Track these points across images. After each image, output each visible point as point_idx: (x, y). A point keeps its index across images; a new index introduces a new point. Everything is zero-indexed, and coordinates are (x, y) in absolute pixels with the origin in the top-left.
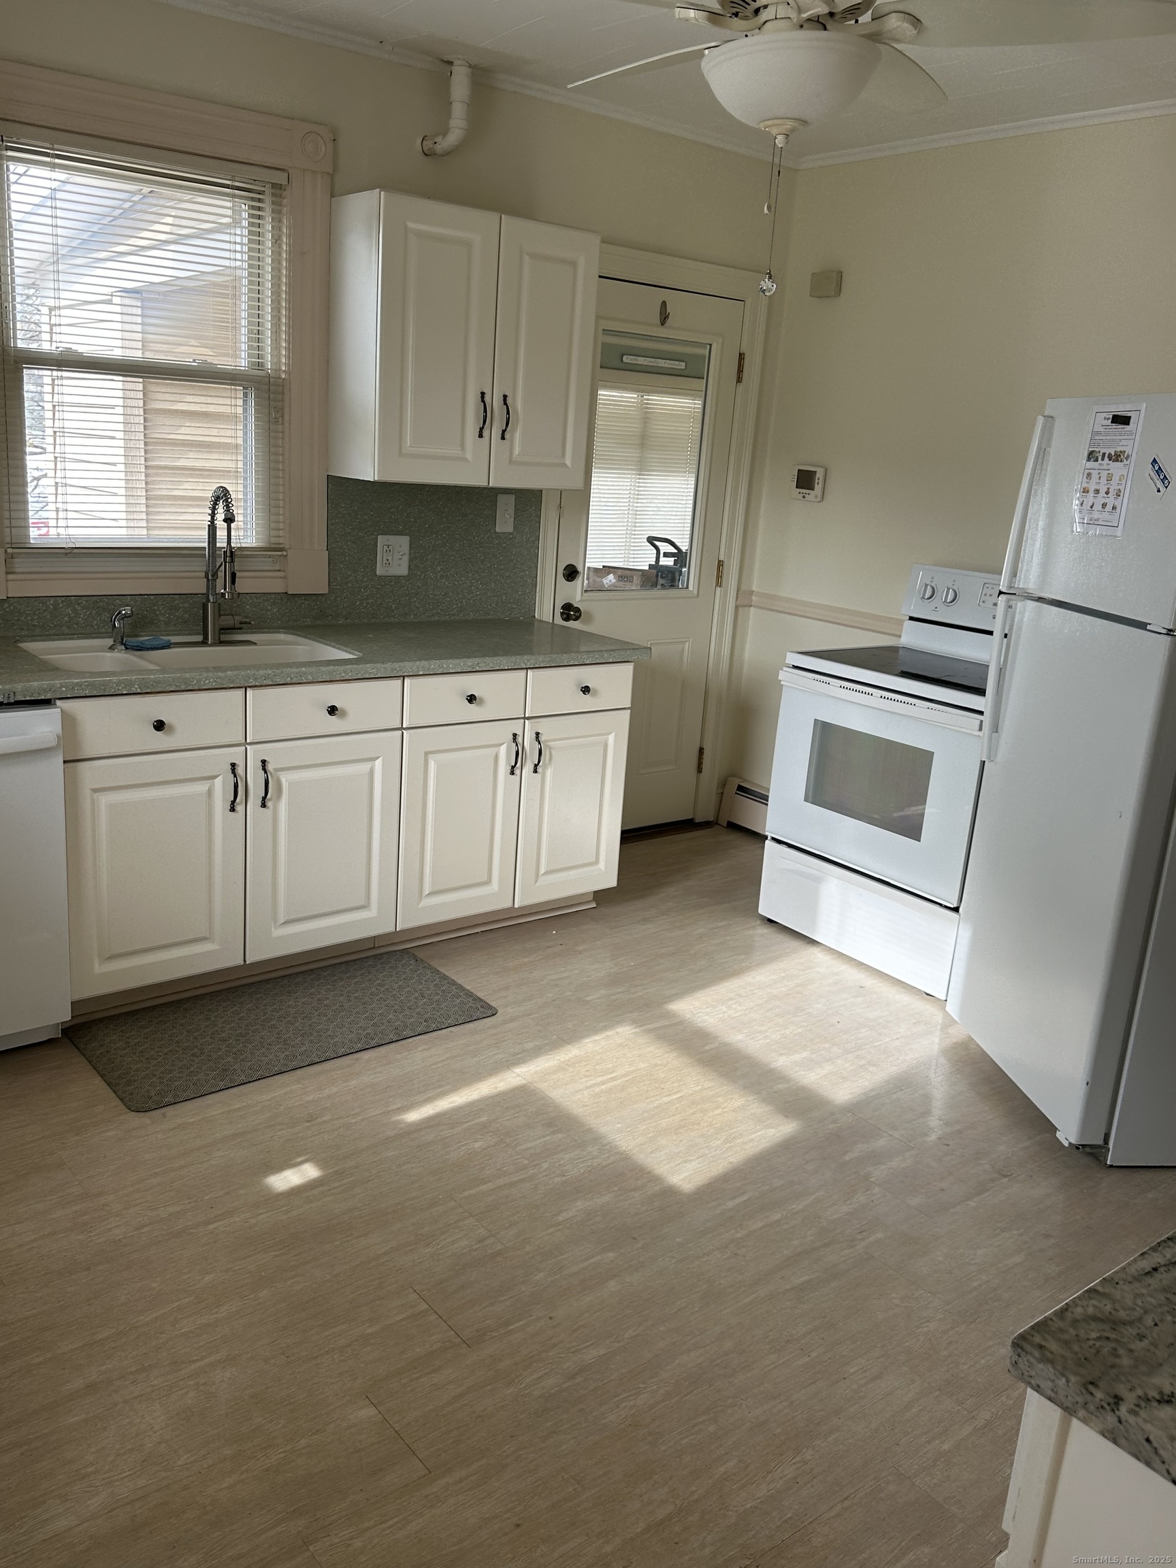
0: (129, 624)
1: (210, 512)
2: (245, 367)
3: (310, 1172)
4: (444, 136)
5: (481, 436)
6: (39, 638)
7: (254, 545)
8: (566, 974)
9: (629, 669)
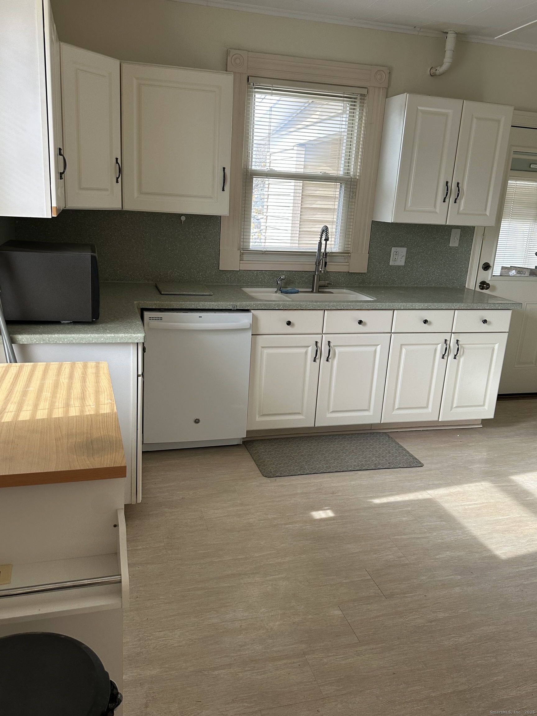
0: (284, 283)
1: (320, 237)
2: (342, 174)
3: (329, 514)
4: (441, 66)
5: (444, 201)
6: (249, 287)
7: (337, 251)
8: (461, 455)
9: (510, 312)
